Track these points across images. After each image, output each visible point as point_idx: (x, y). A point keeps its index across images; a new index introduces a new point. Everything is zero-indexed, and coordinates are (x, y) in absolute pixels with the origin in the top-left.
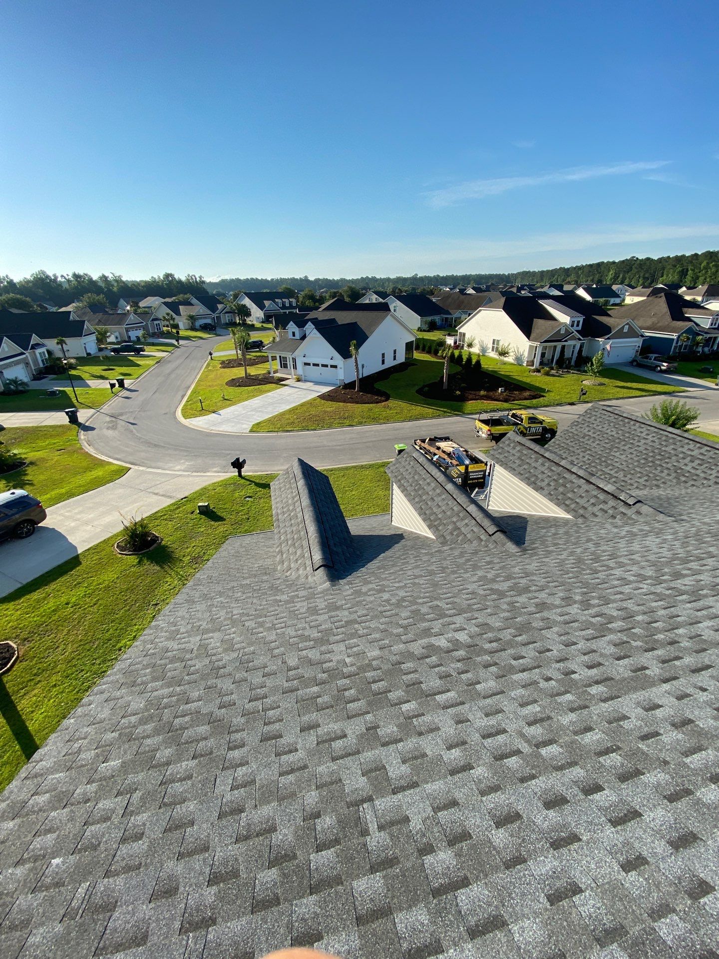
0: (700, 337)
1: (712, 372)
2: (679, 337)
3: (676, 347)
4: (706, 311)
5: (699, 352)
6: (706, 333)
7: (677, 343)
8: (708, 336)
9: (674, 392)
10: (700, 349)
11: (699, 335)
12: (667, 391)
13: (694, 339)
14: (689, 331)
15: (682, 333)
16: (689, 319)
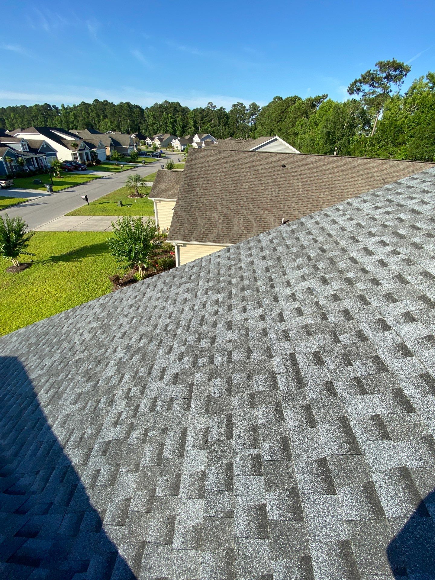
0: (20, 159)
1: (42, 183)
2: (4, 159)
3: (8, 168)
4: (14, 139)
5: (27, 170)
6: (24, 155)
7: (6, 164)
8: (26, 157)
9: (19, 203)
10: (26, 168)
11: (18, 157)
12: (14, 203)
13: (17, 161)
14: (9, 154)
15: (5, 156)
16: (5, 145)
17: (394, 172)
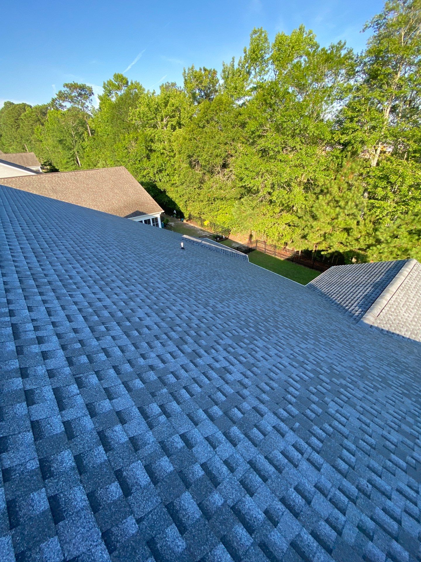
17: (61, 181)
